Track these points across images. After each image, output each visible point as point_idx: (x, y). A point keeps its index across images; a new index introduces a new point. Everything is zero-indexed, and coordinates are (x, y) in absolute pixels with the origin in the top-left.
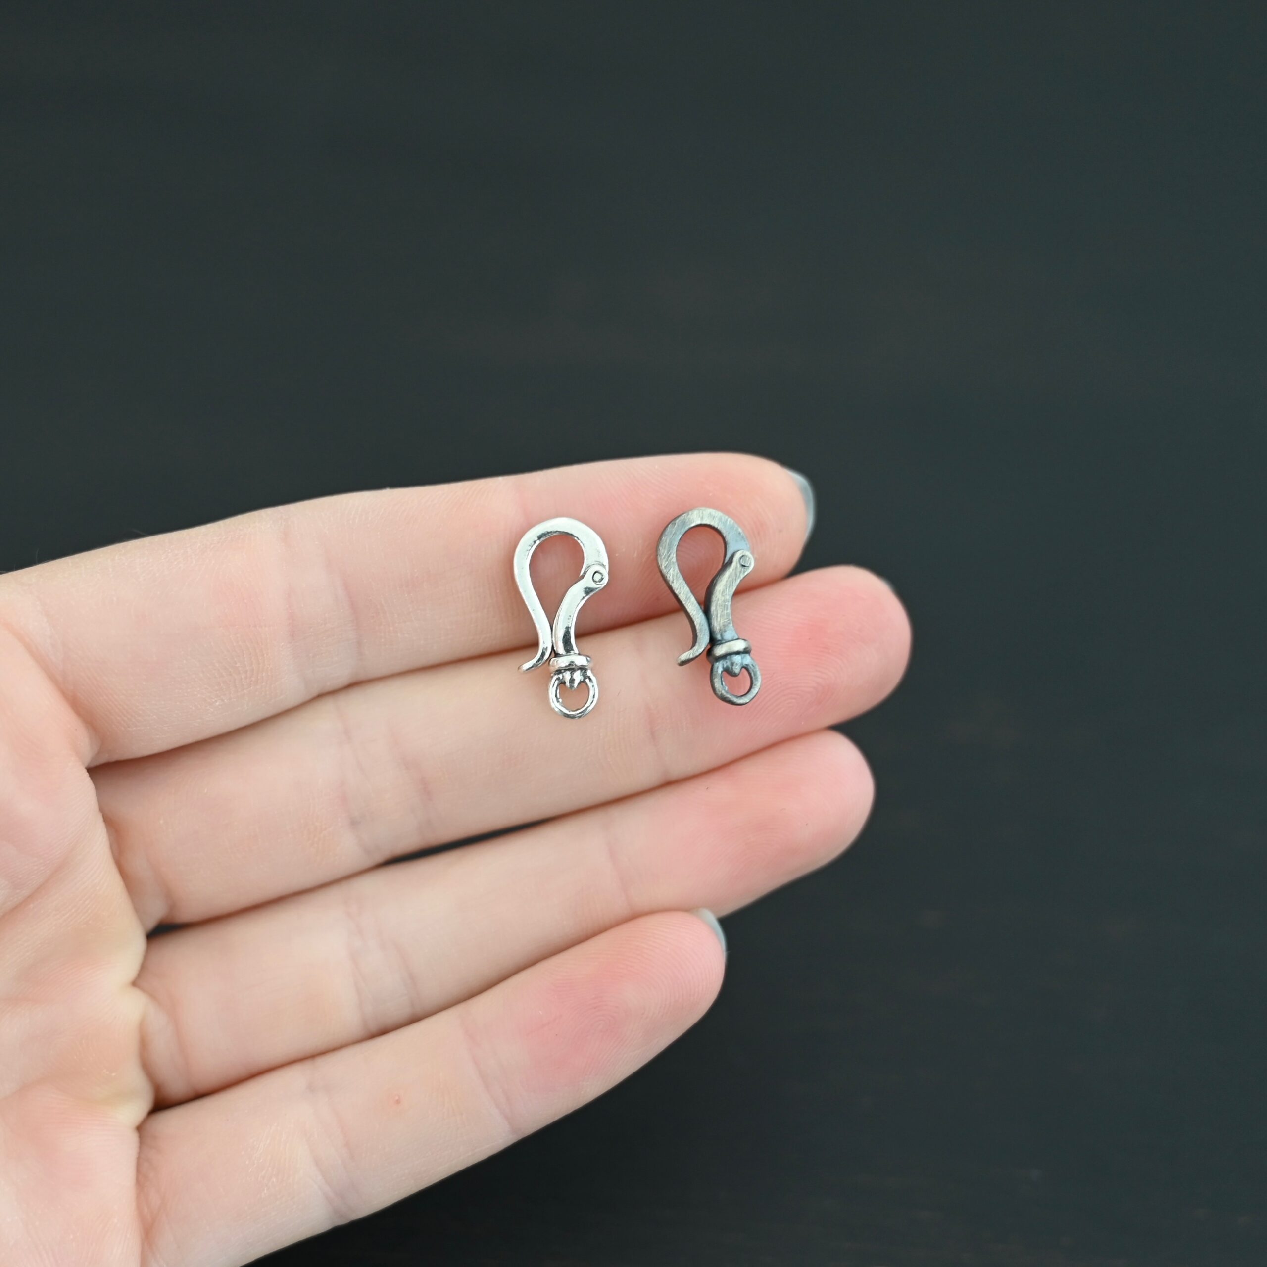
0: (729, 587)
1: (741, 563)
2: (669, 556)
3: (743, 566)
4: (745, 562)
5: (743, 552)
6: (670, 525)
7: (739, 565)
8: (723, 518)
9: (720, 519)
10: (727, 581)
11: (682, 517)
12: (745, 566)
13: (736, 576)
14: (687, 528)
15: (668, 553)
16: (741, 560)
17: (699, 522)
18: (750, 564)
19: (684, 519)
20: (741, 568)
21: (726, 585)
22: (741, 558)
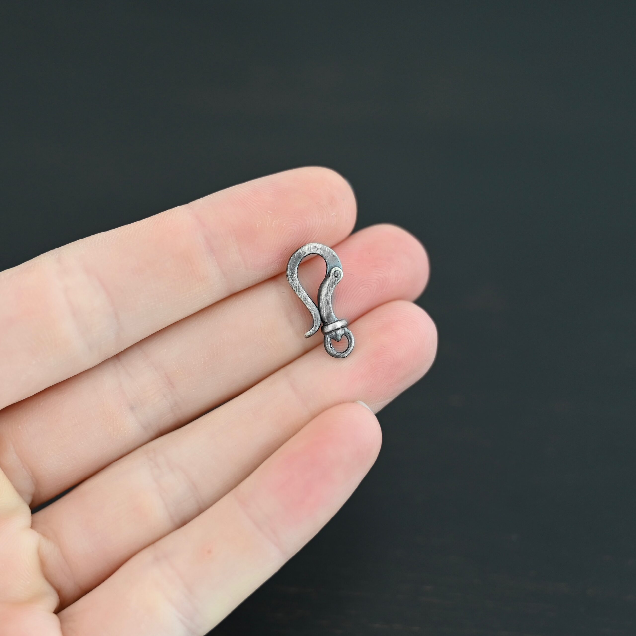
0: (329, 291)
1: (335, 275)
2: (293, 276)
3: (337, 277)
4: (337, 275)
5: (336, 269)
6: (292, 257)
7: (334, 277)
8: (323, 248)
9: (321, 249)
10: (328, 288)
11: (298, 252)
12: (338, 277)
13: (333, 284)
14: (301, 258)
15: (292, 274)
16: (335, 274)
17: (309, 253)
18: (341, 275)
19: (300, 252)
20: (335, 278)
21: (327, 290)
22: (334, 273)
